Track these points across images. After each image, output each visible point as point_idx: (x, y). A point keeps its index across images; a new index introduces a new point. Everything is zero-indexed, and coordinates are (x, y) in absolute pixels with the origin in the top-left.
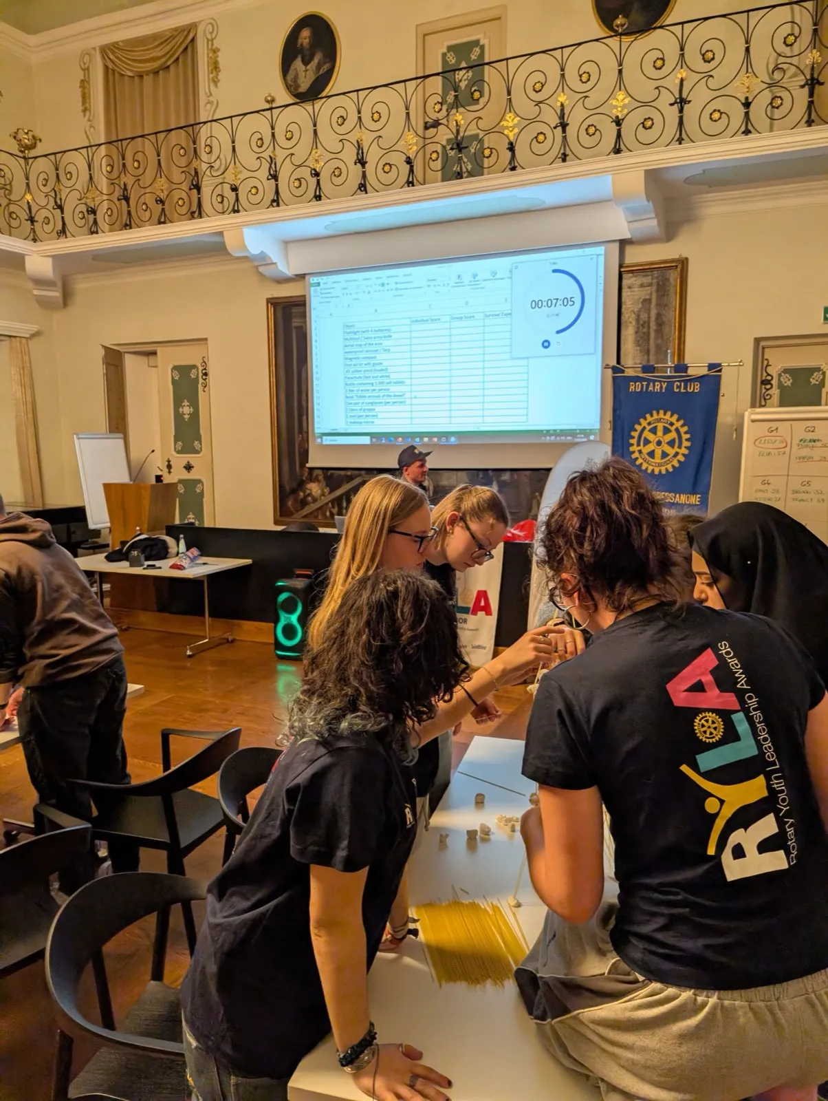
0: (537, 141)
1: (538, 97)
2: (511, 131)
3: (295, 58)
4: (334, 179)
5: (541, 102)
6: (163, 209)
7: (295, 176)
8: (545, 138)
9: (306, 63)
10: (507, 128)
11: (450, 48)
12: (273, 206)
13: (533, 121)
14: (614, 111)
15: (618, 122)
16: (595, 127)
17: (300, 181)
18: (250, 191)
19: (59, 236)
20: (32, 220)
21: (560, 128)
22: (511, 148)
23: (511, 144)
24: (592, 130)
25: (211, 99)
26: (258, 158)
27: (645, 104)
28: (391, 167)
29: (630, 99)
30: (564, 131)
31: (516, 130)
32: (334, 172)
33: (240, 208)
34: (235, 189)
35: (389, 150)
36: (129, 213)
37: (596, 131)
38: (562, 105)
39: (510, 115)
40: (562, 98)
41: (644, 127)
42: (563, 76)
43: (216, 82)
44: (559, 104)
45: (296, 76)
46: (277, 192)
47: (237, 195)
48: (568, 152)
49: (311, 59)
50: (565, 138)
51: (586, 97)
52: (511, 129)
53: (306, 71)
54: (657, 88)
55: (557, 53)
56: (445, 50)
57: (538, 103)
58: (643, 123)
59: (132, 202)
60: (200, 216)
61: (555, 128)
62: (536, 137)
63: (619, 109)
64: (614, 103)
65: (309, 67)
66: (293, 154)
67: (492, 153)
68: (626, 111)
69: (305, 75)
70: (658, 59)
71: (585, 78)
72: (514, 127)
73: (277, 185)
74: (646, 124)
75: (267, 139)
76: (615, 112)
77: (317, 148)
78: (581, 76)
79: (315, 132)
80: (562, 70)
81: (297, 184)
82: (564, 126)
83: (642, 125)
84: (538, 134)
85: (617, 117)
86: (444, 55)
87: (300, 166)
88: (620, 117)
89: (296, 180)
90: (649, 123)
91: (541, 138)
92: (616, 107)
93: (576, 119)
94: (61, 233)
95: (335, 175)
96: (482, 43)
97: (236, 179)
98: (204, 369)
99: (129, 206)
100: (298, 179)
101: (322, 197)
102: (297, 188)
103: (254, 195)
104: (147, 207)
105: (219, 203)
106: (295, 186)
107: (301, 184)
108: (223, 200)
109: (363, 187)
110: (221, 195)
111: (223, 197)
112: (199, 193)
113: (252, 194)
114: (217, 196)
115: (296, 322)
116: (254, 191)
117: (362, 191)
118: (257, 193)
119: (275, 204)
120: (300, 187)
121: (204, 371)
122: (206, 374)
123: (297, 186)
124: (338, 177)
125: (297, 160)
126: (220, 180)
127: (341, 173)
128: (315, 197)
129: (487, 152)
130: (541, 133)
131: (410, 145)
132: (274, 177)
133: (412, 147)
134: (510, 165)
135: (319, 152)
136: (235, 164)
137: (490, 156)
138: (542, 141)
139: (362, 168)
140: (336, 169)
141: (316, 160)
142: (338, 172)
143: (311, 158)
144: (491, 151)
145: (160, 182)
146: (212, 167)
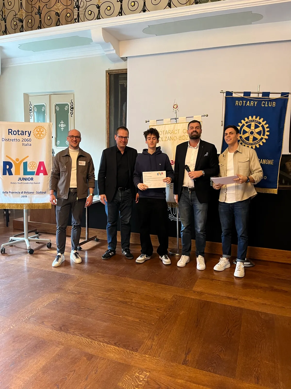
6: (59, 19)
12: (119, 16)
17: (135, 3)
18: (107, 8)
19: (4, 34)
33: (100, 17)
34: (98, 7)
36: (40, 21)
46: (121, 8)
47: (99, 11)
59: (42, 15)
60: (78, 21)
73: (121, 5)
81: (133, 4)
89: (132, 2)
94: (4, 32)
97: (99, 2)
98: (72, 106)
99: (40, 18)
100: (133, 2)
101: (146, 10)
102: (133, 6)
103: (109, 10)
104: (50, 18)
105: (89, 15)
106: (132, 5)
107: (135, 4)
108: (91, 13)
109: (169, 5)
110: (91, 11)
111: (91, 12)
112: (78, 10)
113: (107, 10)
114: (88, 11)
115: (121, 82)
116: (109, 8)
117: (169, 7)
118: (110, 9)
119: (120, 14)
120: (134, 5)
121: (72, 107)
122: (72, 108)
123: (133, 5)
124: (155, 0)
126: (90, 3)
128: (142, 11)
132: (120, 0)
145: (58, 5)
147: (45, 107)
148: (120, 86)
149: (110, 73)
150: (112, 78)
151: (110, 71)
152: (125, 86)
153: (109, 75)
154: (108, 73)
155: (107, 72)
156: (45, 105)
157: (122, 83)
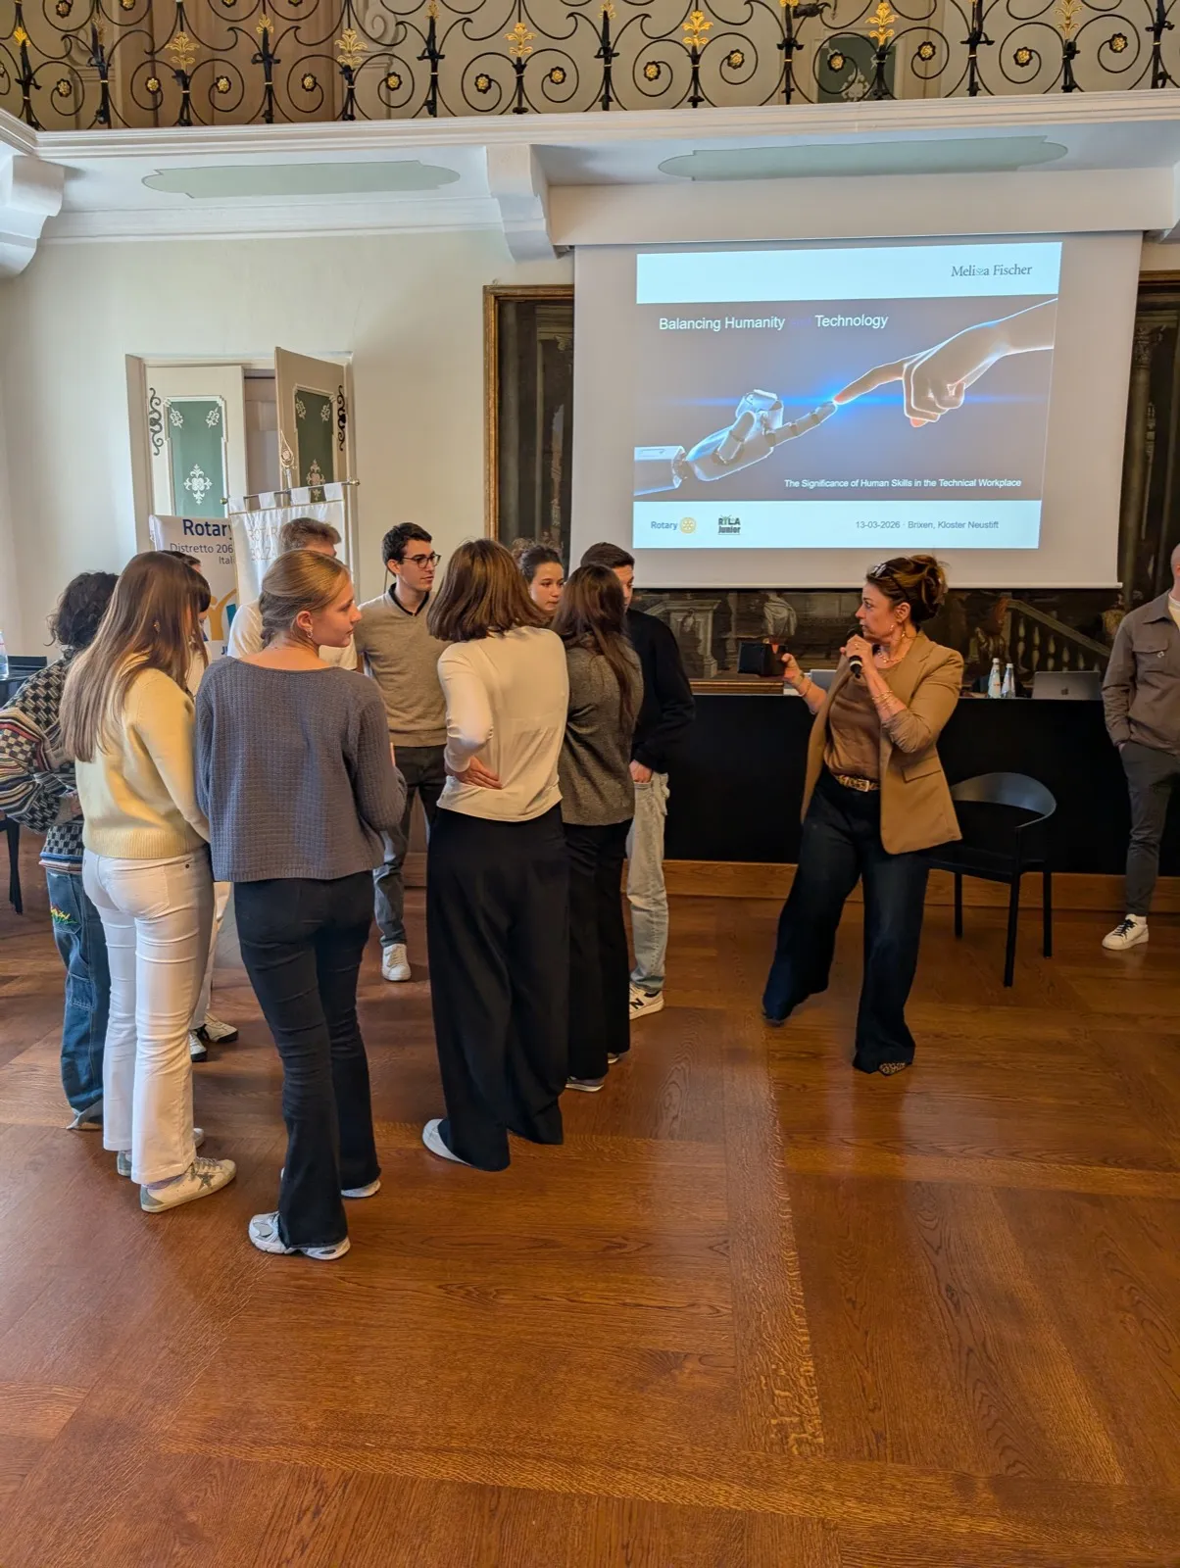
0: (1111, 48)
2: (1067, 25)
4: (726, 69)
6: (351, 91)
7: (647, 57)
8: (1126, 45)
10: (1061, 19)
13: (1106, 13)
17: (658, 67)
18: (550, 75)
19: (95, 124)
20: (27, 82)
21: (1152, 31)
22: (1070, 50)
23: (1068, 46)
26: (571, 15)
28: (844, 62)
30: (1158, 36)
31: (1075, 26)
32: (729, 58)
33: (525, 103)
34: (520, 67)
35: (838, 32)
36: (269, 90)
46: (607, 82)
47: (521, 79)
52: (1067, 22)
59: (280, 71)
60: (433, 113)
62: (1110, 41)
66: (647, 16)
67: (1031, 58)
72: (1073, 19)
73: (607, 71)
77: (697, 9)
81: (652, 71)
82: (1159, 28)
84: (1115, 36)
87: (659, 39)
89: (649, 64)
91: (1119, 43)
94: (98, 118)
95: (729, 65)
97: (520, 49)
98: (342, 409)
99: (268, 78)
100: (654, 63)
101: (701, 100)
102: (651, 79)
103: (558, 83)
104: (315, 83)
105: (479, 90)
106: (648, 75)
107: (659, 72)
108: (489, 87)
109: (786, 91)
110: (487, 76)
111: (490, 81)
112: (434, 68)
113: (552, 81)
114: (477, 78)
115: (544, 332)
116: (558, 76)
117: (786, 97)
118: (563, 80)
119: (603, 104)
120: (656, 77)
121: (341, 413)
122: (343, 419)
123: (652, 76)
124: (735, 67)
125: (654, 27)
126: (484, 47)
127: (743, 61)
128: (689, 101)
129: (1024, 56)
130: (1120, 35)
131: (882, 27)
132: (607, 53)
133: (885, 31)
134: (1061, 82)
135: (702, 18)
136: (520, 21)
137: (1027, 63)
138: (1119, 49)
139: (787, 58)
140: (732, 52)
141: (696, 33)
142: (736, 58)
143: (686, 27)
144: (1030, 55)
145: (350, 36)
146: (469, 20)
147: (220, 411)
148: (539, 346)
149: (501, 298)
150: (511, 317)
151: (502, 291)
152: (565, 349)
153: (497, 305)
154: (496, 298)
155: (491, 293)
156: (221, 404)
157: (552, 337)
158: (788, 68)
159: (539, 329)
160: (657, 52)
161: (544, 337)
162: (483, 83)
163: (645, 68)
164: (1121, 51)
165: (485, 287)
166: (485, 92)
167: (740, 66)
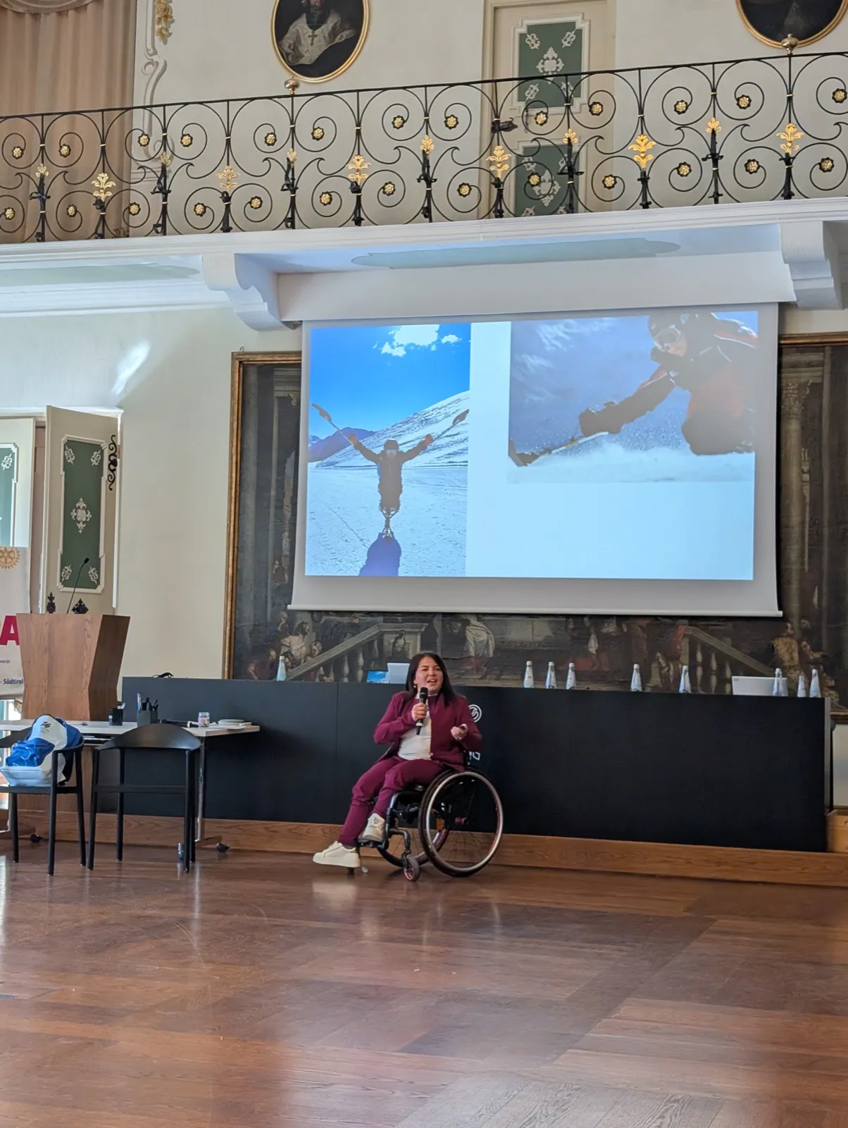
0: (679, 173)
1: (681, 120)
2: (643, 158)
3: (297, 17)
4: (382, 196)
5: (684, 126)
6: (103, 218)
7: (322, 188)
8: (690, 170)
9: (314, 27)
10: (638, 153)
11: (532, 29)
12: (287, 227)
13: (673, 148)
14: (782, 146)
15: (788, 160)
16: (758, 163)
17: (330, 195)
18: (250, 203)
21: (710, 161)
22: (644, 179)
23: (643, 173)
24: (753, 166)
25: (155, 58)
26: (266, 159)
27: (823, 142)
28: (470, 189)
29: (803, 133)
30: (715, 164)
31: (651, 157)
32: (383, 188)
33: (231, 224)
34: (227, 198)
35: (467, 167)
37: (758, 168)
38: (714, 132)
39: (642, 137)
40: (714, 124)
41: (821, 168)
42: (714, 97)
43: (165, 36)
44: (709, 131)
45: (297, 42)
46: (293, 207)
47: (228, 207)
48: (721, 191)
49: (322, 21)
50: (716, 173)
51: (746, 125)
52: (643, 155)
53: (314, 36)
54: (837, 124)
55: (707, 70)
56: (524, 30)
57: (681, 127)
58: (820, 164)
59: (50, 202)
60: (164, 233)
61: (704, 159)
62: (677, 168)
63: (789, 144)
64: (782, 137)
65: (317, 32)
66: (322, 159)
67: (616, 182)
68: (797, 148)
69: (313, 43)
70: (838, 90)
71: (744, 102)
72: (646, 153)
73: (293, 199)
74: (823, 165)
75: (283, 133)
76: (786, 149)
77: (359, 153)
78: (738, 100)
79: (358, 133)
80: (714, 90)
81: (326, 198)
82: (715, 158)
83: (818, 166)
84: (680, 164)
85: (787, 154)
86: (522, 37)
87: (331, 175)
88: (792, 155)
89: (323, 193)
90: (828, 165)
91: (685, 169)
92: (785, 141)
93: (730, 151)
95: (384, 193)
96: (578, 26)
97: (228, 184)
98: (114, 454)
99: (43, 208)
100: (327, 193)
101: (363, 219)
102: (325, 205)
103: (256, 208)
104: (76, 211)
105: (198, 215)
106: (323, 201)
107: (331, 199)
108: (204, 212)
109: (427, 212)
110: (203, 205)
111: (205, 207)
112: (165, 199)
113: (252, 207)
114: (196, 206)
115: (280, 391)
116: (256, 203)
117: (426, 217)
118: (260, 206)
119: (289, 224)
120: (329, 203)
121: (112, 458)
122: (114, 463)
123: (326, 203)
124: (389, 195)
125: (327, 167)
126: (201, 183)
127: (394, 190)
128: (353, 220)
129: (609, 181)
130: (685, 164)
131: (499, 163)
132: (291, 187)
133: (502, 166)
134: (640, 201)
135: (362, 160)
136: (228, 164)
137: (613, 186)
138: (685, 174)
139: (427, 187)
140: (386, 184)
141: (358, 170)
142: (389, 188)
143: (350, 167)
144: (615, 180)
145: (103, 178)
146: (192, 164)
147: (13, 457)
148: (276, 403)
149: (245, 363)
150: (253, 377)
151: (246, 357)
152: (294, 403)
153: (241, 369)
154: (240, 362)
155: (237, 359)
156: (14, 450)
157: (285, 394)
158: (429, 195)
159: (276, 388)
160: (330, 184)
161: (281, 394)
162: (200, 209)
163: (321, 197)
164: (687, 175)
165: (232, 353)
166: (201, 215)
167: (392, 193)
